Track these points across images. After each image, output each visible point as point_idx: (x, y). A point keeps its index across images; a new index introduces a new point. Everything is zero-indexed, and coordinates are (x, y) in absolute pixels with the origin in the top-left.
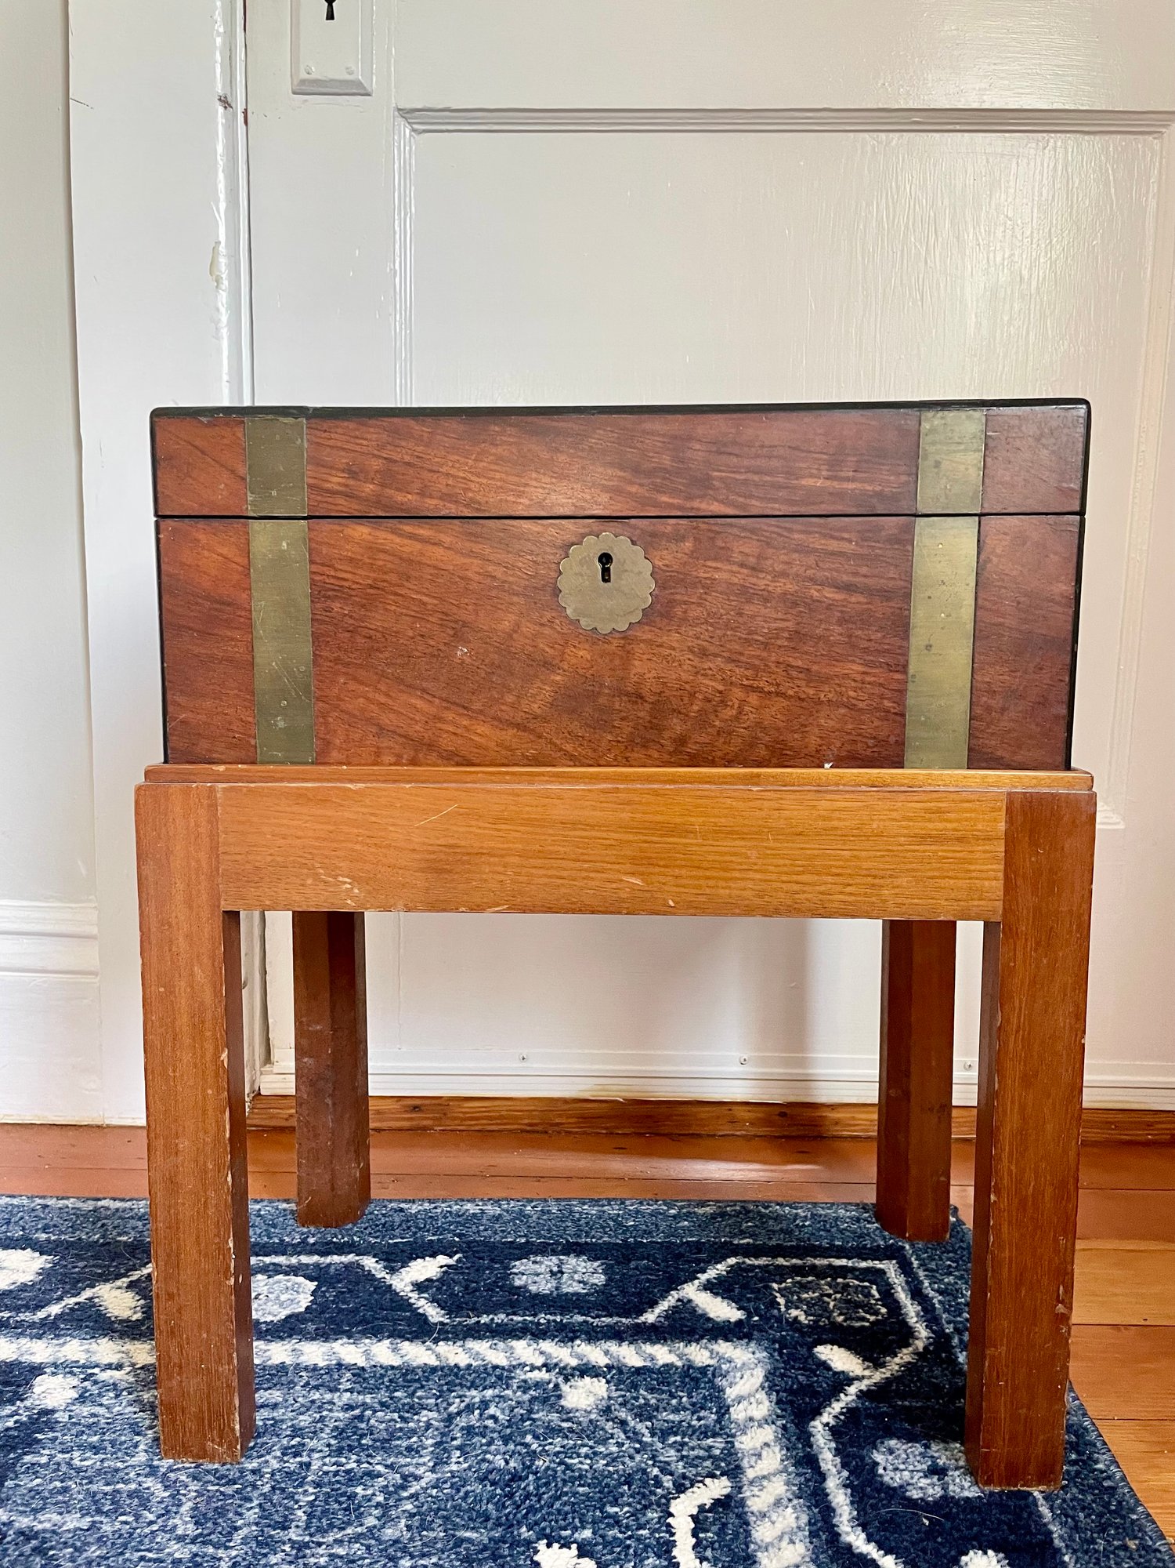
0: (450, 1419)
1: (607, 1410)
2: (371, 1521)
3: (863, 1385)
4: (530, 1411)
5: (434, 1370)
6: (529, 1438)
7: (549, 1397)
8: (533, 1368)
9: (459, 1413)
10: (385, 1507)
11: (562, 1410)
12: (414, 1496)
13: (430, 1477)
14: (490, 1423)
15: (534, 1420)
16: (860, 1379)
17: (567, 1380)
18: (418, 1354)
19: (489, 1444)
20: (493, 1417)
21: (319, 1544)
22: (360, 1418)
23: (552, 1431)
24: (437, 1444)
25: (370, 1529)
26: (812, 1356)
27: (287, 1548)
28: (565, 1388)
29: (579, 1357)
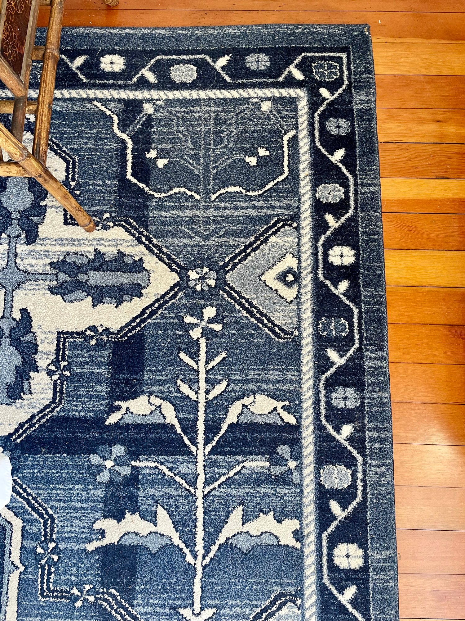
0: (237, 115)
1: (271, 111)
2: (226, 143)
3: (328, 101)
4: (254, 112)
5: (231, 99)
6: (255, 120)
7: (259, 108)
8: (254, 98)
9: (239, 113)
10: (227, 139)
11: (261, 111)
12: (233, 136)
13: (235, 131)
14: (246, 116)
15: (256, 115)
16: (328, 99)
17: (262, 102)
18: (227, 94)
19: (246, 122)
20: (246, 114)
21: (217, 149)
22: (218, 115)
23: (259, 118)
24: (236, 122)
25: (226, 145)
26: (318, 92)
27: (211, 150)
28: (262, 104)
29: (265, 94)
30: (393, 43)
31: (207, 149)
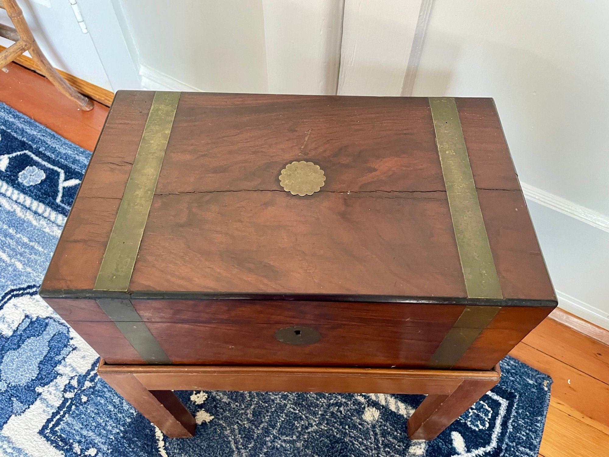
0: (329, 406)
1: (374, 427)
2: (295, 437)
4: (352, 415)
6: (347, 427)
7: (360, 412)
9: (333, 404)
10: (300, 433)
11: (361, 419)
12: (309, 433)
13: (315, 427)
14: (339, 414)
15: (352, 420)
16: (459, 454)
17: (368, 406)
19: (335, 423)
20: (341, 412)
21: (280, 439)
23: (355, 427)
24: (322, 415)
25: (294, 440)
26: (450, 435)
27: (271, 436)
28: (366, 409)
29: (377, 397)
30: (579, 421)
31: (267, 432)
